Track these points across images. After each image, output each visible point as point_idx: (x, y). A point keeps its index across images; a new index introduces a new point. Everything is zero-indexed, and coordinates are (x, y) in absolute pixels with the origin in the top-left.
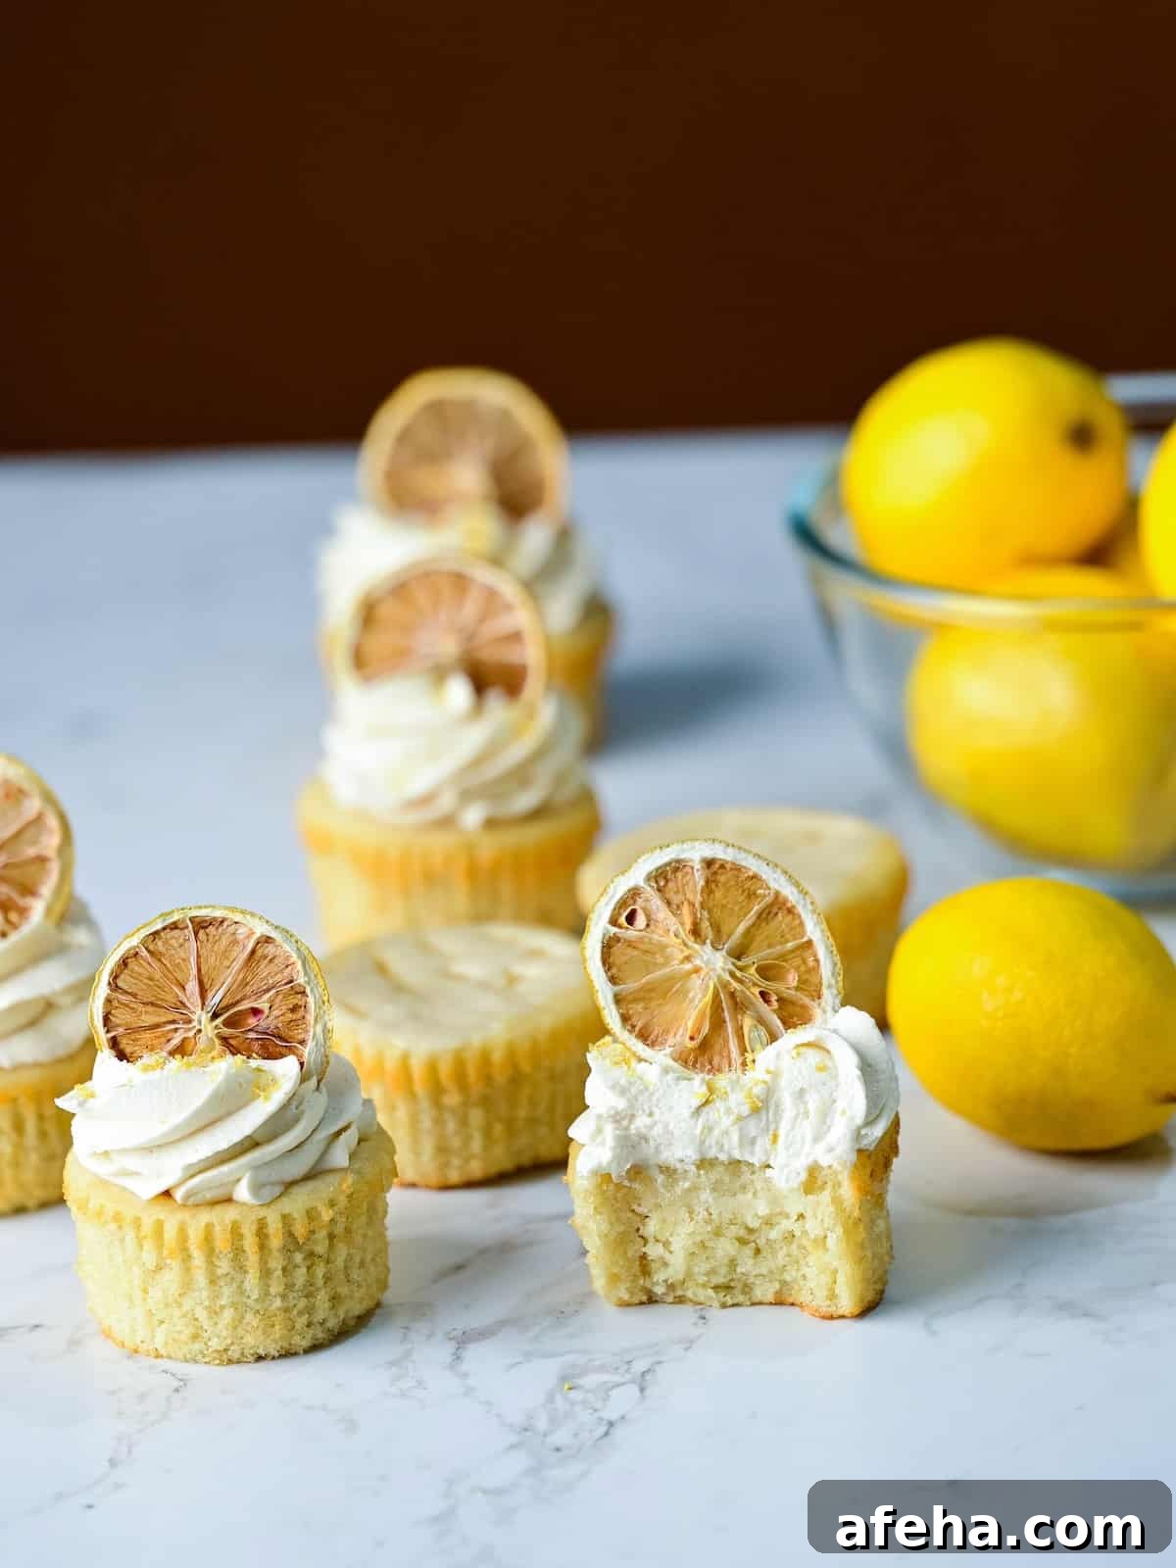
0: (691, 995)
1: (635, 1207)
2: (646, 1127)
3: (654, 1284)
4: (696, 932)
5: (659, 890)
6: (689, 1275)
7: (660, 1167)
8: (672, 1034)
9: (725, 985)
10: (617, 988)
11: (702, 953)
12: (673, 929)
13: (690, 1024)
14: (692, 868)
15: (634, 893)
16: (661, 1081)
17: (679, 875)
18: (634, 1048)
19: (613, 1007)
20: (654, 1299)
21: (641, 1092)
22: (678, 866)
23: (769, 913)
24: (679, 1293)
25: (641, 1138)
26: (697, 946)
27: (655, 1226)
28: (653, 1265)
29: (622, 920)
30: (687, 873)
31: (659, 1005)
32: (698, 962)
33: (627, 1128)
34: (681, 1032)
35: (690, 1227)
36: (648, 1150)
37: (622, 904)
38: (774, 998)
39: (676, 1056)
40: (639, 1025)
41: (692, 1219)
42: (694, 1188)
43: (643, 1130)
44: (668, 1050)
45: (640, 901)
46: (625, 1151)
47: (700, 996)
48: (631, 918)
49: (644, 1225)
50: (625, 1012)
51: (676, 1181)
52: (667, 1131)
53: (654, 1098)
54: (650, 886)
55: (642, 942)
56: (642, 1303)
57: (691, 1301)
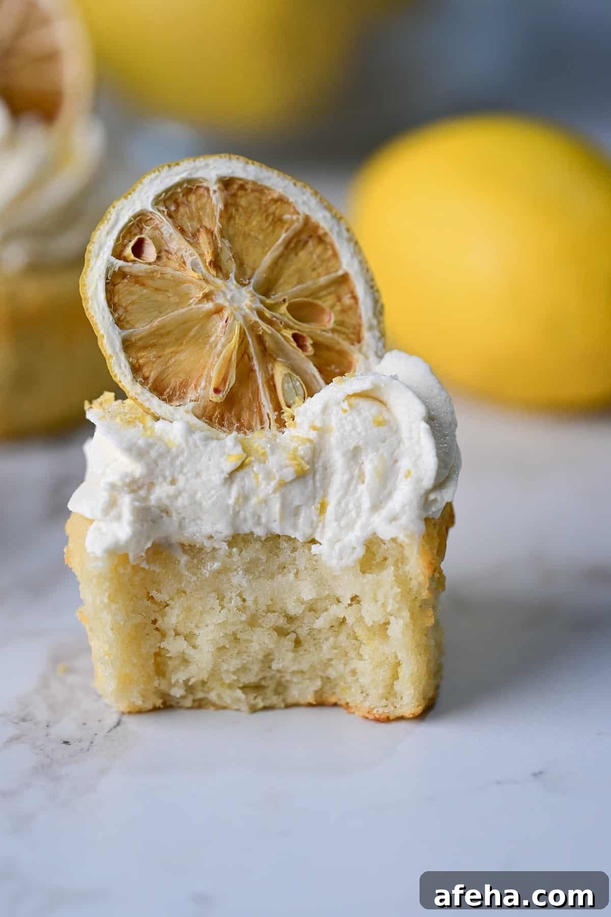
0: (212, 339)
1: (154, 593)
2: (169, 497)
3: (171, 686)
4: (216, 264)
5: (170, 216)
6: (215, 672)
7: (183, 545)
8: (193, 385)
9: (253, 327)
10: (125, 333)
11: (224, 288)
12: (189, 261)
13: (214, 374)
14: (208, 189)
15: (140, 220)
16: (187, 442)
17: (192, 198)
18: (147, 405)
19: (122, 356)
20: (168, 703)
21: (161, 456)
22: (190, 187)
23: (299, 241)
24: (200, 695)
25: (162, 511)
26: (219, 282)
27: (178, 616)
28: (169, 663)
29: (128, 251)
30: (201, 195)
31: (176, 353)
32: (220, 301)
33: (145, 499)
34: (203, 384)
35: (221, 617)
36: (170, 527)
37: (127, 232)
38: (309, 342)
39: (199, 412)
40: (153, 376)
41: (223, 608)
42: (224, 570)
43: (167, 502)
44: (191, 405)
45: (148, 230)
46: (145, 526)
47: (223, 340)
48: (138, 250)
49: (164, 615)
50: (135, 361)
51: (202, 562)
52: (194, 502)
53: (178, 462)
54: (159, 210)
55: (152, 278)
56: (155, 709)
57: (214, 705)
